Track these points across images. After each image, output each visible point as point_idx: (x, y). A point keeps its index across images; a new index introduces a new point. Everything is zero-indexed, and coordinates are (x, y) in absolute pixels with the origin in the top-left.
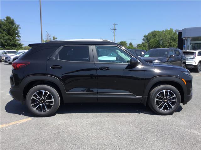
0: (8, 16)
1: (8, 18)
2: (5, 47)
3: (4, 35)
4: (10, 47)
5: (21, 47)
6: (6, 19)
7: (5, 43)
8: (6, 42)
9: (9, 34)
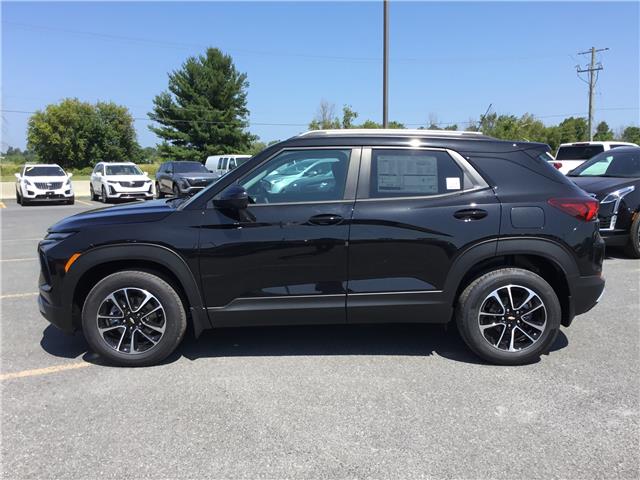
0: (214, 47)
1: (213, 54)
2: (205, 145)
3: (203, 107)
4: (218, 146)
5: (248, 147)
6: (206, 57)
7: (204, 134)
8: (206, 131)
9: (216, 104)
